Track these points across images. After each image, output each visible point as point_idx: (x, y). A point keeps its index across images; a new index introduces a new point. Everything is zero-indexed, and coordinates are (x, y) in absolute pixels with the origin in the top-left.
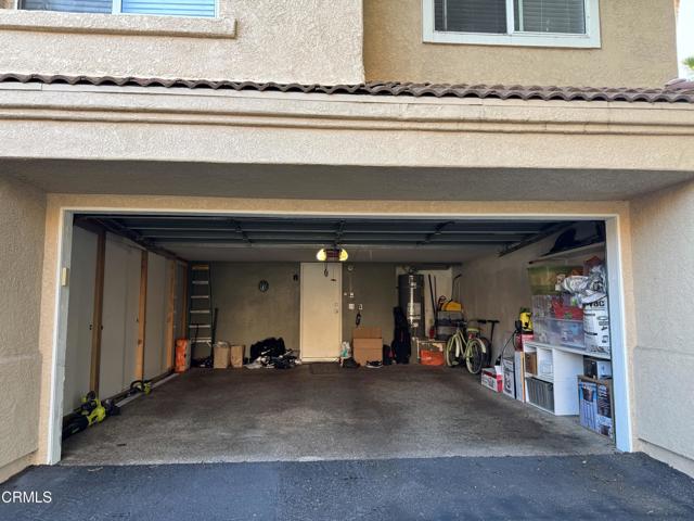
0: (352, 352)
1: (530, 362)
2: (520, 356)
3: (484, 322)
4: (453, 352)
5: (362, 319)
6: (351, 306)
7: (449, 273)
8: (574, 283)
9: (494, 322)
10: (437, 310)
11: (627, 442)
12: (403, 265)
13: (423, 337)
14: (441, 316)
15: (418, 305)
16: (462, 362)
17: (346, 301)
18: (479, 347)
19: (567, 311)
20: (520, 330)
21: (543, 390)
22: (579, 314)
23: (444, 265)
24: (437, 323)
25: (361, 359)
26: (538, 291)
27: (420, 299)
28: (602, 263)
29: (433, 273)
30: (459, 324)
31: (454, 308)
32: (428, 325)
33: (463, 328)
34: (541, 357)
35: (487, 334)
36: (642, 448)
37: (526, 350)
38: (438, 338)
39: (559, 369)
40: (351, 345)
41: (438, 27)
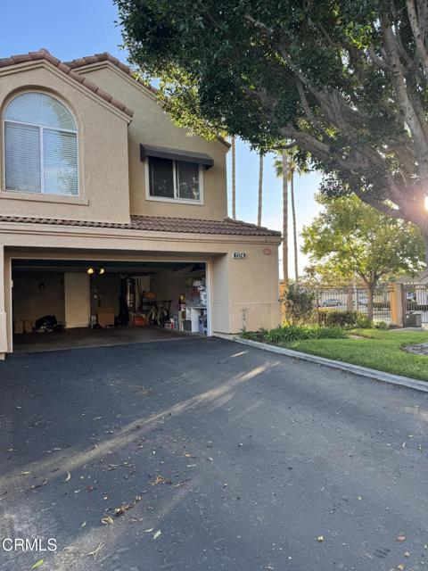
0: (97, 321)
1: (184, 314)
2: (180, 313)
3: (165, 301)
4: (151, 317)
5: (102, 303)
6: (95, 297)
7: (147, 278)
8: (197, 283)
9: (170, 301)
10: (141, 298)
11: (210, 334)
12: (123, 274)
13: (134, 312)
14: (144, 300)
15: (132, 295)
16: (155, 322)
17: (92, 294)
18: (163, 313)
19: (195, 294)
20: (180, 302)
21: (188, 324)
22: (199, 295)
23: (146, 274)
24: (142, 304)
25: (102, 324)
26: (187, 287)
27: (133, 292)
28: (204, 276)
29: (139, 278)
30: (153, 304)
31: (151, 296)
32: (137, 306)
33: (156, 306)
34: (187, 311)
35: (167, 307)
36: (214, 334)
37: (182, 310)
38: (142, 312)
39: (192, 315)
40: (97, 318)
41: (151, 194)
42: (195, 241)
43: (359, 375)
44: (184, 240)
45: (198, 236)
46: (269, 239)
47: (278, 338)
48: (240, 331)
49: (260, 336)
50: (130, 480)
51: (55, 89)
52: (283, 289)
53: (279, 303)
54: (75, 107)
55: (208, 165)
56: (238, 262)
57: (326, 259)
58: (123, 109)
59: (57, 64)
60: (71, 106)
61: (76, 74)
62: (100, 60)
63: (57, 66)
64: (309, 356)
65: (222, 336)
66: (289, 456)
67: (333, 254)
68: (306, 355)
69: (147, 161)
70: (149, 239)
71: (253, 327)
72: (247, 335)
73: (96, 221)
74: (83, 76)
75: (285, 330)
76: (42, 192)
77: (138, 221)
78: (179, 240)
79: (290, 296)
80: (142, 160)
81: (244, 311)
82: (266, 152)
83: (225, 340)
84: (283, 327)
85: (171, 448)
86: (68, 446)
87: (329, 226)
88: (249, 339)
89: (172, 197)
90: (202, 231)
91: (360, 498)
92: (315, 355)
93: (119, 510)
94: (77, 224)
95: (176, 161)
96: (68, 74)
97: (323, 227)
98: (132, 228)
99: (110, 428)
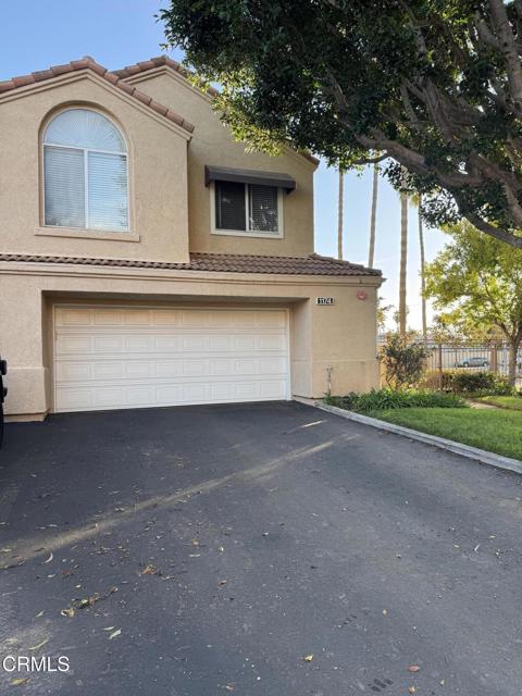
11: (290, 398)
36: (294, 398)
41: (218, 227)
42: (267, 283)
43: (459, 456)
44: (254, 282)
45: (271, 277)
46: (365, 280)
47: (370, 406)
48: (324, 396)
49: (348, 402)
50: (116, 568)
51: (101, 104)
52: (382, 344)
53: (377, 362)
54: (125, 124)
55: (288, 188)
56: (323, 310)
57: (456, 305)
58: (181, 124)
59: (102, 73)
60: (119, 122)
61: (127, 86)
62: (157, 65)
63: (103, 76)
64: (401, 428)
65: (303, 401)
66: (319, 552)
67: (464, 299)
68: (398, 427)
69: (213, 185)
70: (209, 281)
71: (341, 391)
72: (332, 401)
73: (149, 260)
74: (135, 86)
75: (380, 395)
76: (87, 227)
77: (199, 259)
78: (247, 282)
79: (391, 352)
80: (207, 185)
81: (330, 370)
82: (347, 168)
83: (306, 405)
84: (377, 392)
85: (181, 532)
86: (67, 523)
87: (458, 262)
88: (334, 405)
89: (244, 229)
90: (277, 271)
91: (385, 612)
92: (410, 427)
93: (85, 601)
94: (126, 264)
95: (249, 185)
96: (115, 84)
97: (450, 264)
98: (190, 269)
99: (122, 505)
